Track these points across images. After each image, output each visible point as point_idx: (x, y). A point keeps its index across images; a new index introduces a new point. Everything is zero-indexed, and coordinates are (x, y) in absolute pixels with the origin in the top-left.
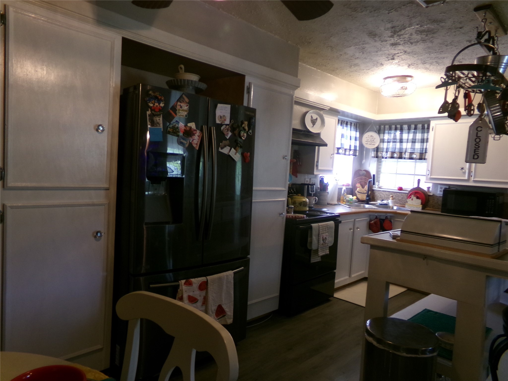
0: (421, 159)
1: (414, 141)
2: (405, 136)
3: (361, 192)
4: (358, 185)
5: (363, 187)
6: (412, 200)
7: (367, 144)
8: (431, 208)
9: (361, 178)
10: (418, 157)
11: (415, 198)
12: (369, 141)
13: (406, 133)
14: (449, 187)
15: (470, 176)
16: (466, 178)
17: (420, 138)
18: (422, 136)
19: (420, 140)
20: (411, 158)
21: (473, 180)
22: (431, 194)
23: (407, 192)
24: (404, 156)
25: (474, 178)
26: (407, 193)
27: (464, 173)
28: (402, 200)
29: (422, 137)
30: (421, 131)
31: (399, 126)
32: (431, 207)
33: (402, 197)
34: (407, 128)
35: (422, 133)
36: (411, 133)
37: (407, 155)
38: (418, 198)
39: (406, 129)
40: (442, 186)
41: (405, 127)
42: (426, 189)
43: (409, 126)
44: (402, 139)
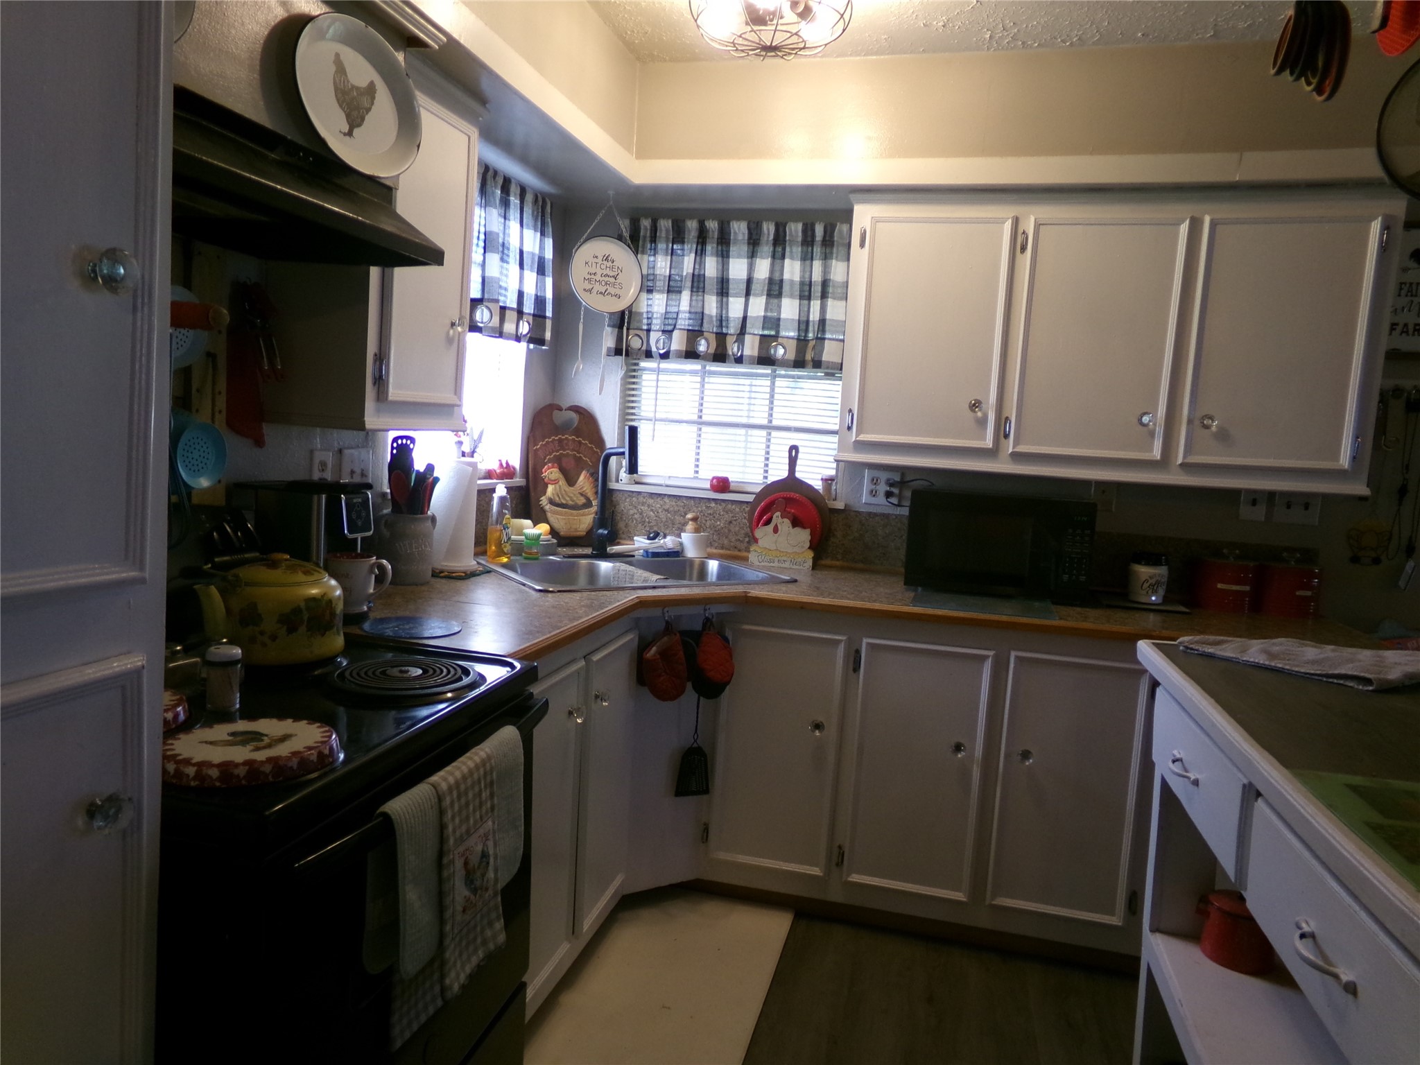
0: (799, 363)
1: (775, 289)
2: (738, 268)
3: (564, 502)
4: (551, 473)
5: (571, 481)
6: (776, 530)
7: (590, 291)
8: (838, 560)
9: (560, 441)
10: (791, 356)
11: (785, 525)
12: (598, 277)
13: (739, 257)
14: (903, 475)
15: (1001, 433)
16: (989, 443)
17: (797, 278)
18: (803, 271)
19: (797, 288)
20: (765, 360)
21: (1010, 451)
22: (840, 505)
23: (750, 498)
24: (733, 348)
25: (1016, 443)
26: (747, 503)
27: (982, 422)
28: (730, 531)
29: (802, 277)
30: (798, 250)
31: (712, 225)
32: (839, 557)
33: (727, 517)
34: (744, 234)
35: (803, 259)
36: (762, 258)
37: (751, 347)
38: (796, 523)
39: (740, 237)
40: (876, 473)
41: (739, 229)
42: (818, 485)
43: (753, 226)
44: (728, 280)
